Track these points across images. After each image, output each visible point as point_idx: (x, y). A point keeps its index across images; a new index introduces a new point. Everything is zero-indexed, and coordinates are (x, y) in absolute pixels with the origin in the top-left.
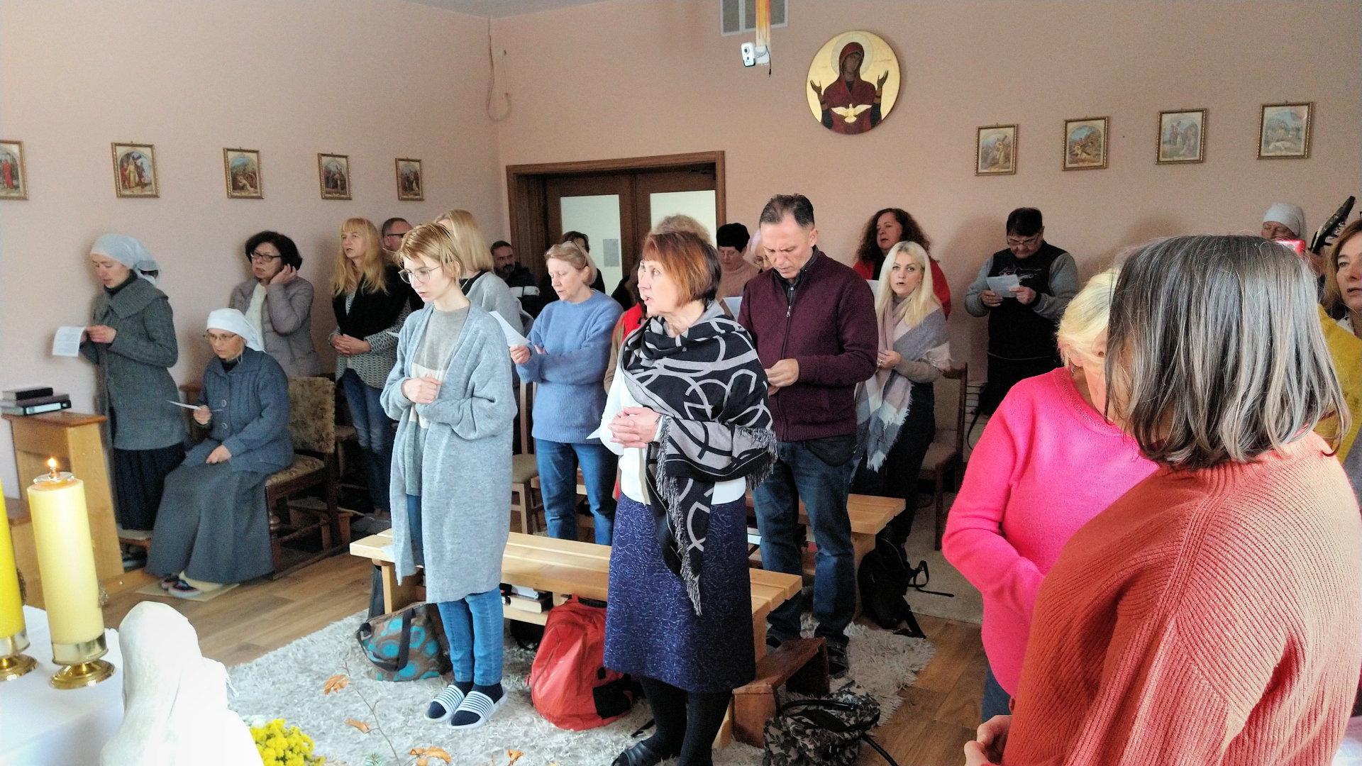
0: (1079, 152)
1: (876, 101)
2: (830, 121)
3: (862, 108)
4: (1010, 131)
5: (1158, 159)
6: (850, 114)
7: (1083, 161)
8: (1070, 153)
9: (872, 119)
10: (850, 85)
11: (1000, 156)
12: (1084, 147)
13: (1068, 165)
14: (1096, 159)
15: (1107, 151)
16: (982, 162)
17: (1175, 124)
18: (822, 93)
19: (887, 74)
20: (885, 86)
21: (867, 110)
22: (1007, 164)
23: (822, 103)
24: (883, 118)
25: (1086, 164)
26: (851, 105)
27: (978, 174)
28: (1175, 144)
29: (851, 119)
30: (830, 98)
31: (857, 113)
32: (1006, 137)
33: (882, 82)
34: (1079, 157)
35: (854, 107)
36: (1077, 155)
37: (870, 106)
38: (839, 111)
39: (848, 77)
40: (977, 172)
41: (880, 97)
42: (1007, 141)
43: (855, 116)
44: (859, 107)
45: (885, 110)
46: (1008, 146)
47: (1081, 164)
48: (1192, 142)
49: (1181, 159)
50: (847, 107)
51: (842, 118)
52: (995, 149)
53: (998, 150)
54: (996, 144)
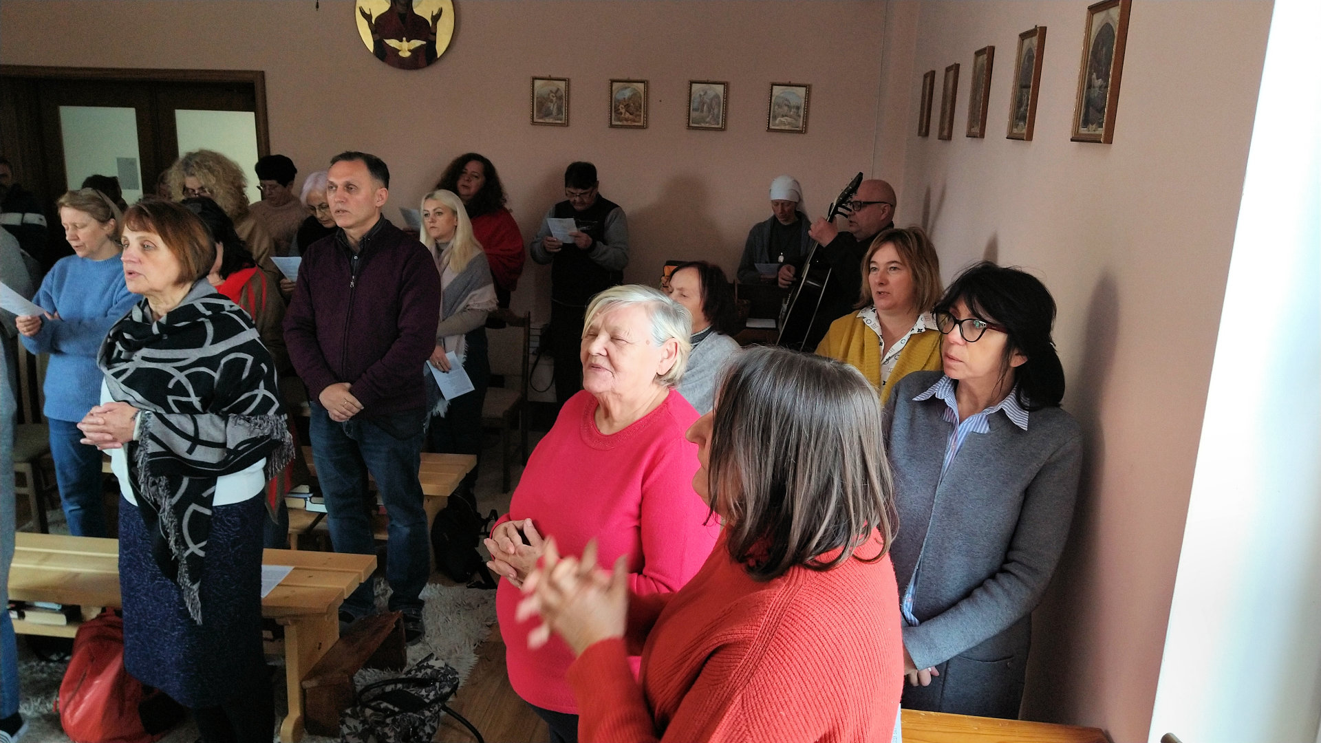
0: (623, 111)
2: (382, 52)
3: (416, 43)
4: (562, 85)
5: (689, 124)
6: (405, 48)
7: (627, 120)
8: (615, 111)
9: (426, 56)
10: (402, 17)
11: (553, 108)
12: (627, 106)
13: (614, 123)
14: (637, 119)
15: (646, 113)
16: (537, 112)
17: (702, 93)
18: (373, 22)
19: (441, 11)
20: (439, 24)
21: (421, 46)
22: (560, 116)
23: (373, 33)
24: (438, 56)
25: (629, 123)
26: (404, 39)
27: (533, 123)
28: (702, 111)
29: (405, 54)
30: (381, 27)
31: (412, 48)
32: (558, 89)
33: (436, 18)
34: (623, 115)
35: (408, 41)
36: (621, 113)
37: (424, 43)
38: (393, 43)
39: (400, 9)
40: (533, 121)
41: (435, 34)
42: (559, 93)
43: (409, 51)
44: (412, 41)
45: (441, 47)
46: (560, 98)
47: (625, 123)
48: (716, 111)
49: (707, 125)
50: (401, 40)
51: (395, 51)
52: (548, 99)
53: (552, 101)
54: (549, 95)
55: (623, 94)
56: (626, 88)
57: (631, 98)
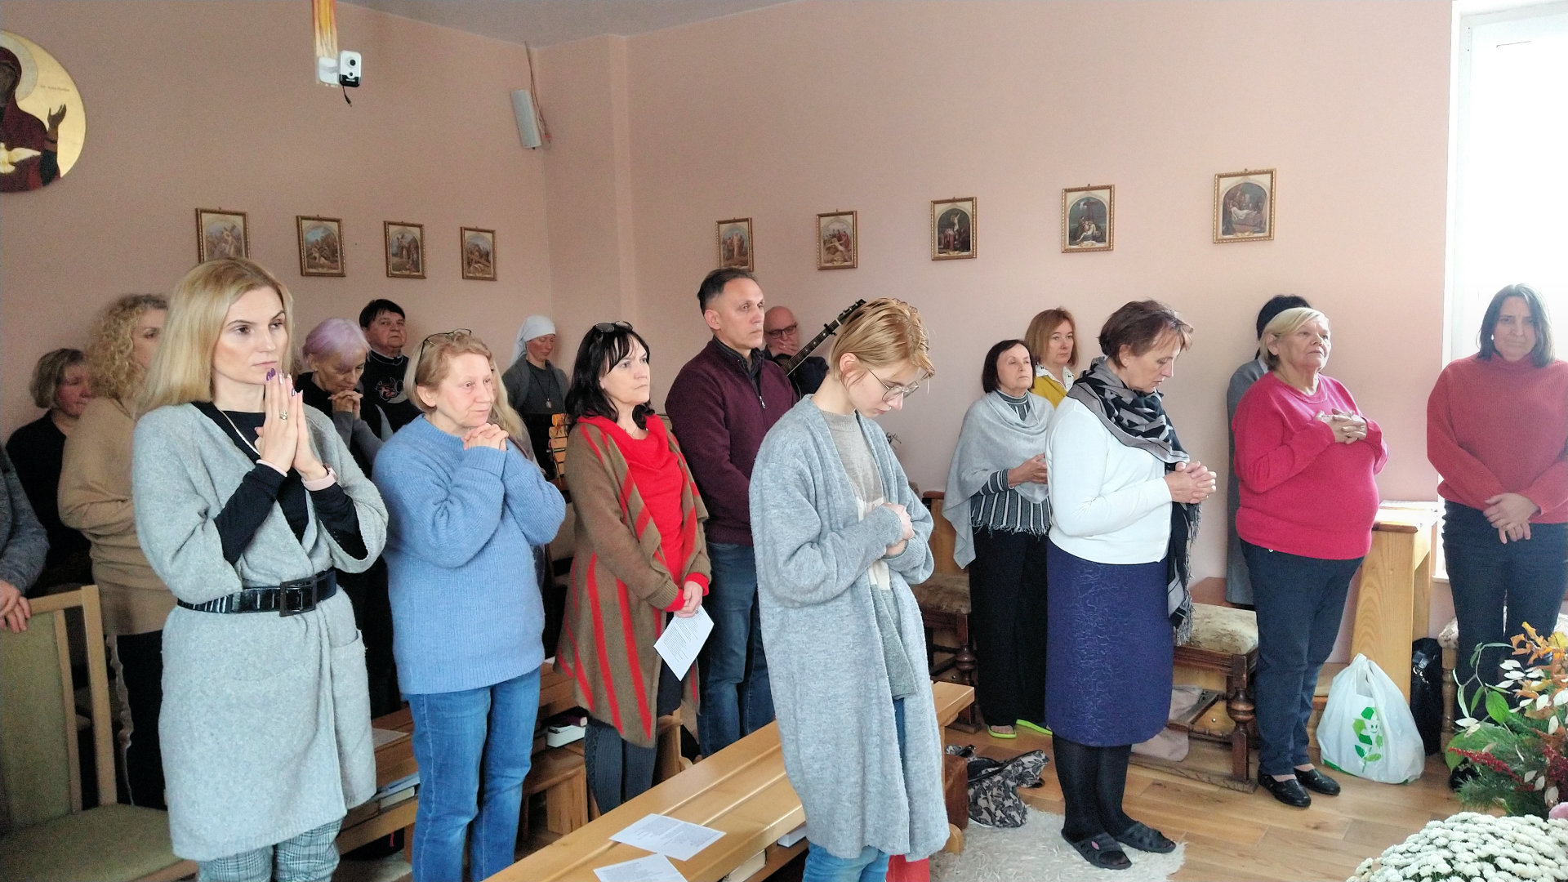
0: (317, 255)
1: (49, 146)
4: (239, 220)
5: (388, 269)
7: (322, 266)
8: (306, 255)
12: (321, 250)
13: (305, 269)
14: (334, 265)
15: (343, 257)
17: (400, 237)
19: (64, 109)
20: (62, 127)
21: (32, 160)
24: (63, 174)
25: (324, 271)
26: (3, 145)
28: (401, 257)
32: (233, 227)
34: (315, 261)
35: (8, 149)
36: (315, 258)
37: (38, 153)
41: (55, 142)
42: (235, 231)
44: (16, 150)
47: (321, 270)
48: (415, 256)
49: (408, 273)
52: (222, 239)
53: (226, 242)
54: (222, 233)
55: (314, 234)
56: (319, 227)
57: (324, 240)
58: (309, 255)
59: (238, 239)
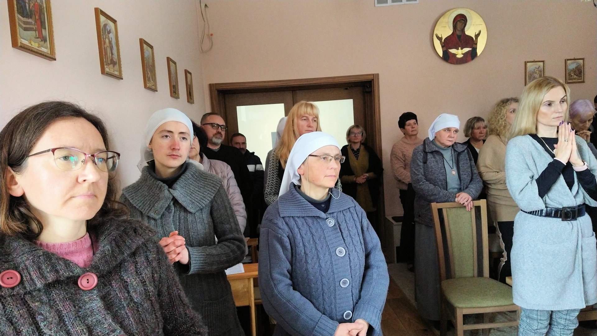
1: (474, 46)
2: (447, 57)
3: (466, 50)
4: (541, 64)
6: (459, 53)
7: (575, 79)
9: (473, 55)
10: (459, 37)
12: (575, 72)
13: (568, 81)
14: (580, 78)
15: (584, 74)
18: (443, 41)
19: (480, 32)
20: (479, 38)
21: (469, 51)
23: (442, 47)
24: (478, 55)
26: (460, 48)
29: (460, 56)
30: (447, 43)
31: (464, 53)
32: (539, 66)
33: (477, 36)
34: (572, 77)
35: (462, 49)
37: (471, 49)
38: (453, 51)
39: (458, 33)
41: (477, 44)
42: (540, 69)
43: (462, 54)
44: (464, 49)
47: (574, 81)
50: (458, 49)
51: (454, 55)
52: (534, 72)
53: (536, 73)
54: (535, 70)
55: (572, 66)
56: (574, 63)
57: (576, 68)
58: (570, 75)
59: (541, 71)
